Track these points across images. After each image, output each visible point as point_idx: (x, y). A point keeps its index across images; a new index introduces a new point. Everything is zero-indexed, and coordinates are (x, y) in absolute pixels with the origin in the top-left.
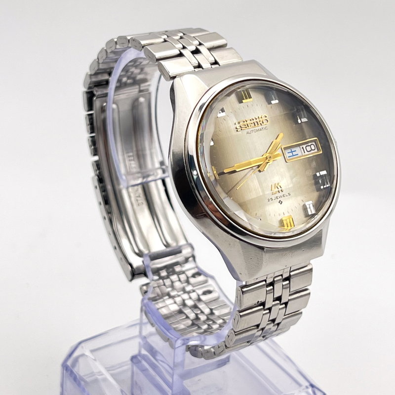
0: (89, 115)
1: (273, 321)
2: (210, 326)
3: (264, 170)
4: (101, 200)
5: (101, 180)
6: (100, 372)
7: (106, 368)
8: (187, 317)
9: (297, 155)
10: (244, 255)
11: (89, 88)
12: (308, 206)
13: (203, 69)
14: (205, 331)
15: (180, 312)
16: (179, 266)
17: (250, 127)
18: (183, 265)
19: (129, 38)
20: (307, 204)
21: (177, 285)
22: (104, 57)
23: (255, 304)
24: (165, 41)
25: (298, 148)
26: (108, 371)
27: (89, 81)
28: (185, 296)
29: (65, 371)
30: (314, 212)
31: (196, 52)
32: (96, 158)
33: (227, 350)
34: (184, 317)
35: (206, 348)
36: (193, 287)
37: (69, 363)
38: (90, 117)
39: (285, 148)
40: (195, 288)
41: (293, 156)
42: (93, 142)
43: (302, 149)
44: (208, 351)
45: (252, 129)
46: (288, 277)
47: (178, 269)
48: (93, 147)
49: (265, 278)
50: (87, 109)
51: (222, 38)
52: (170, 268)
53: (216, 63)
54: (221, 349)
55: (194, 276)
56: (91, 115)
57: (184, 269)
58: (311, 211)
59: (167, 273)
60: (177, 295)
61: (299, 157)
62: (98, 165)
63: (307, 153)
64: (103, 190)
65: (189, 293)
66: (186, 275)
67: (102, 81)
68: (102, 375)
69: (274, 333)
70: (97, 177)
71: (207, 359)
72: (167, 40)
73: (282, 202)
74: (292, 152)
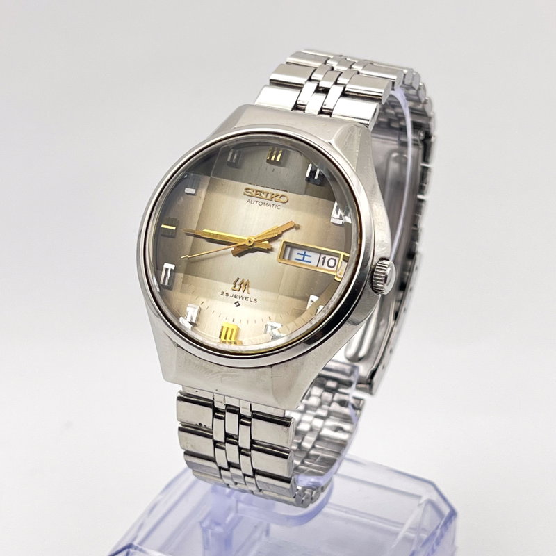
9: (310, 262)
20: (271, 324)
25: (318, 255)
41: (303, 260)
57: (341, 390)
61: (311, 266)
63: (325, 266)
66: (333, 397)
73: (239, 305)
74: (304, 255)
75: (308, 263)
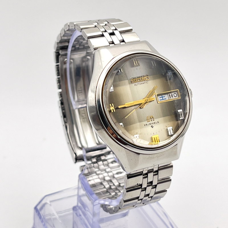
0: (57, 65)
1: (148, 195)
2: (116, 194)
3: (143, 108)
4: (62, 115)
5: (62, 103)
6: (53, 214)
7: (57, 212)
8: (105, 187)
9: (166, 99)
10: (127, 157)
11: (57, 50)
12: (169, 130)
13: (115, 44)
14: (113, 197)
15: (101, 184)
16: (104, 156)
17: (137, 81)
18: (107, 156)
19: (75, 23)
20: (169, 128)
21: (102, 167)
22: (64, 33)
23: (136, 185)
24: (96, 27)
25: (167, 95)
26: (57, 214)
27: (56, 46)
28: (106, 174)
29: (35, 212)
30: (172, 134)
31: (112, 34)
32: (60, 90)
33: (120, 210)
34: (103, 187)
35: (111, 207)
36: (111, 169)
37: (39, 207)
38: (57, 66)
39: (158, 95)
40: (112, 170)
41: (163, 99)
42: (59, 81)
43: (169, 96)
44: (111, 209)
45: (138, 83)
46: (157, 170)
47: (103, 158)
48: (59, 84)
49: (142, 171)
50: (56, 62)
51: (130, 26)
52: (98, 157)
53: (123, 41)
54: (117, 209)
55: (112, 162)
56: (58, 65)
57: (106, 158)
58: (171, 132)
59: (96, 160)
60: (101, 173)
62: (61, 95)
63: (174, 97)
64: (63, 109)
65: (108, 172)
66: (108, 162)
67: (65, 46)
68: (55, 215)
69: (150, 202)
70: (60, 102)
71: (111, 213)
72: (97, 26)
73: (153, 127)
74: (162, 97)
75: (165, 100)
